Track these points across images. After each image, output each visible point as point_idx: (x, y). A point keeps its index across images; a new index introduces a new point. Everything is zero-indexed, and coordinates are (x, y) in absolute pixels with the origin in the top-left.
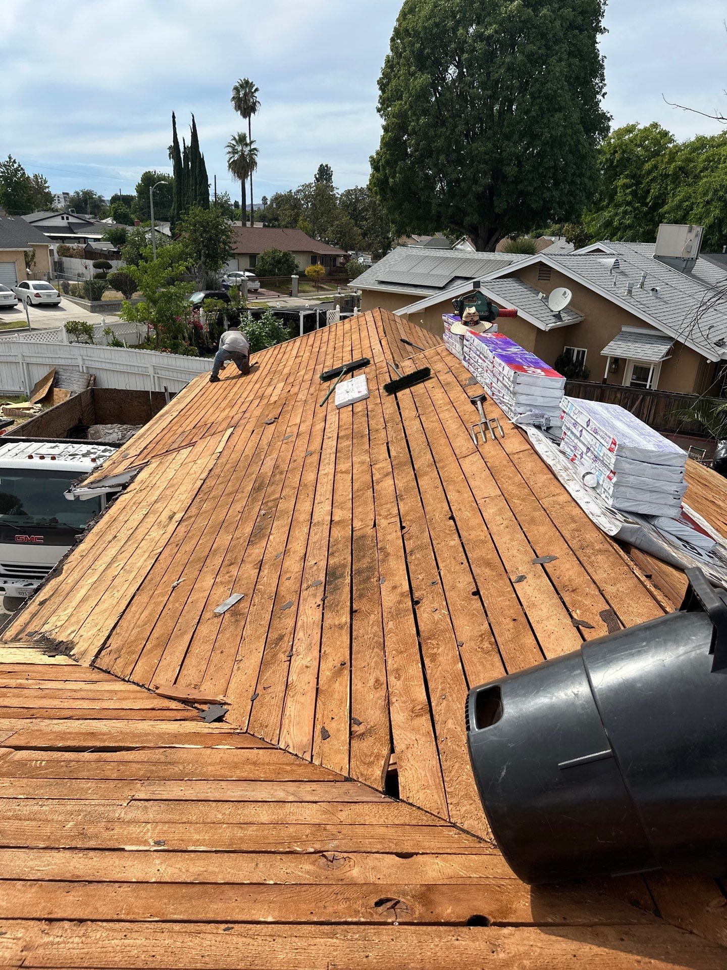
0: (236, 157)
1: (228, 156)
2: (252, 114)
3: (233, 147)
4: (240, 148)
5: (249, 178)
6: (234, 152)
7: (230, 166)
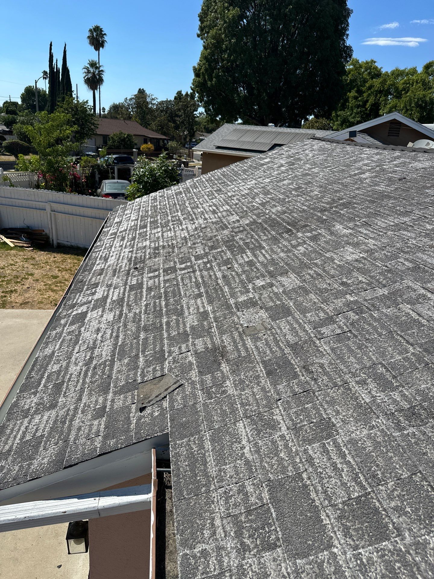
0: (90, 75)
1: (85, 74)
2: (101, 49)
3: (87, 68)
4: (92, 70)
5: (98, 89)
6: (89, 72)
7: (85, 81)
